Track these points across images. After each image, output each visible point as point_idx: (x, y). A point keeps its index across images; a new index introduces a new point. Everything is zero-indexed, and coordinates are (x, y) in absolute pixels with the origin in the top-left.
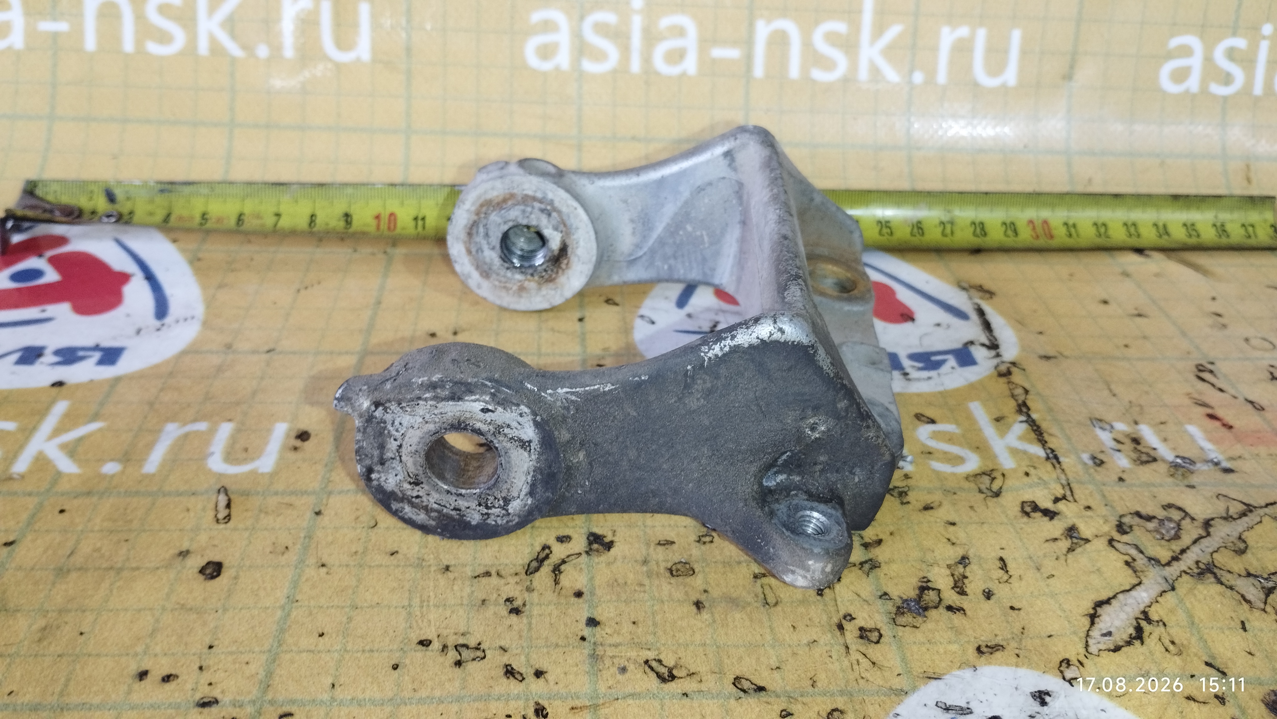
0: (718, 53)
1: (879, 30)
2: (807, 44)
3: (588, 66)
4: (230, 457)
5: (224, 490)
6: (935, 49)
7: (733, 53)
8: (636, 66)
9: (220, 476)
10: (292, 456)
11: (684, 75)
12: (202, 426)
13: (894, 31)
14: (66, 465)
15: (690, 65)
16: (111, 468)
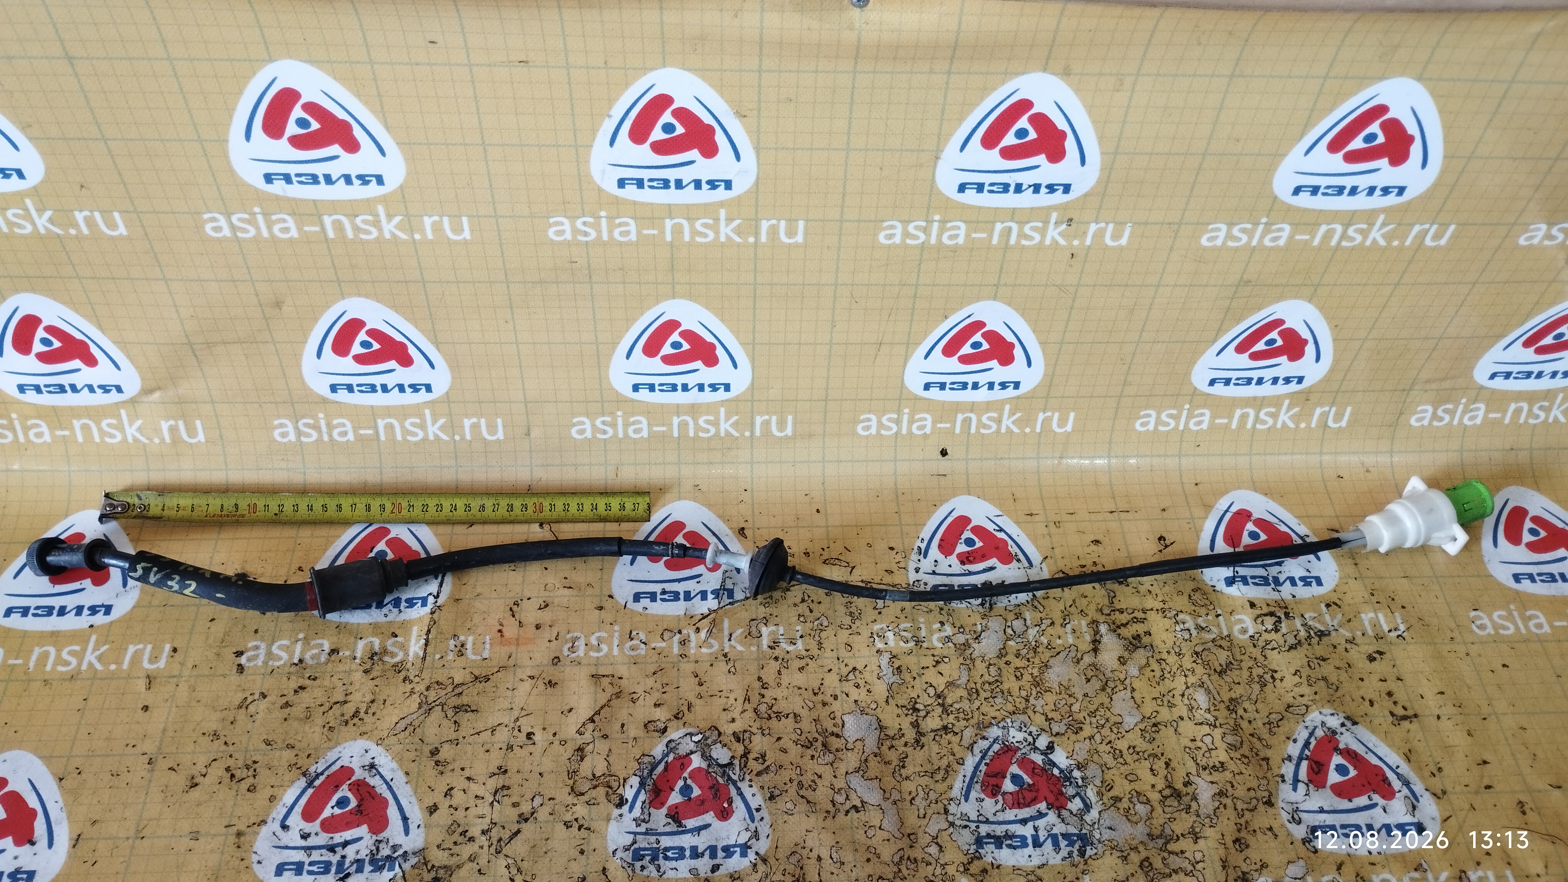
0: (362, 432)
1: (434, 422)
2: (403, 427)
3: (303, 439)
4: (151, 661)
5: (148, 677)
6: (463, 427)
7: (370, 432)
8: (326, 438)
9: (147, 670)
10: (171, 660)
11: (348, 440)
12: (141, 646)
13: (441, 421)
14: (98, 666)
15: (351, 437)
16: (113, 667)
